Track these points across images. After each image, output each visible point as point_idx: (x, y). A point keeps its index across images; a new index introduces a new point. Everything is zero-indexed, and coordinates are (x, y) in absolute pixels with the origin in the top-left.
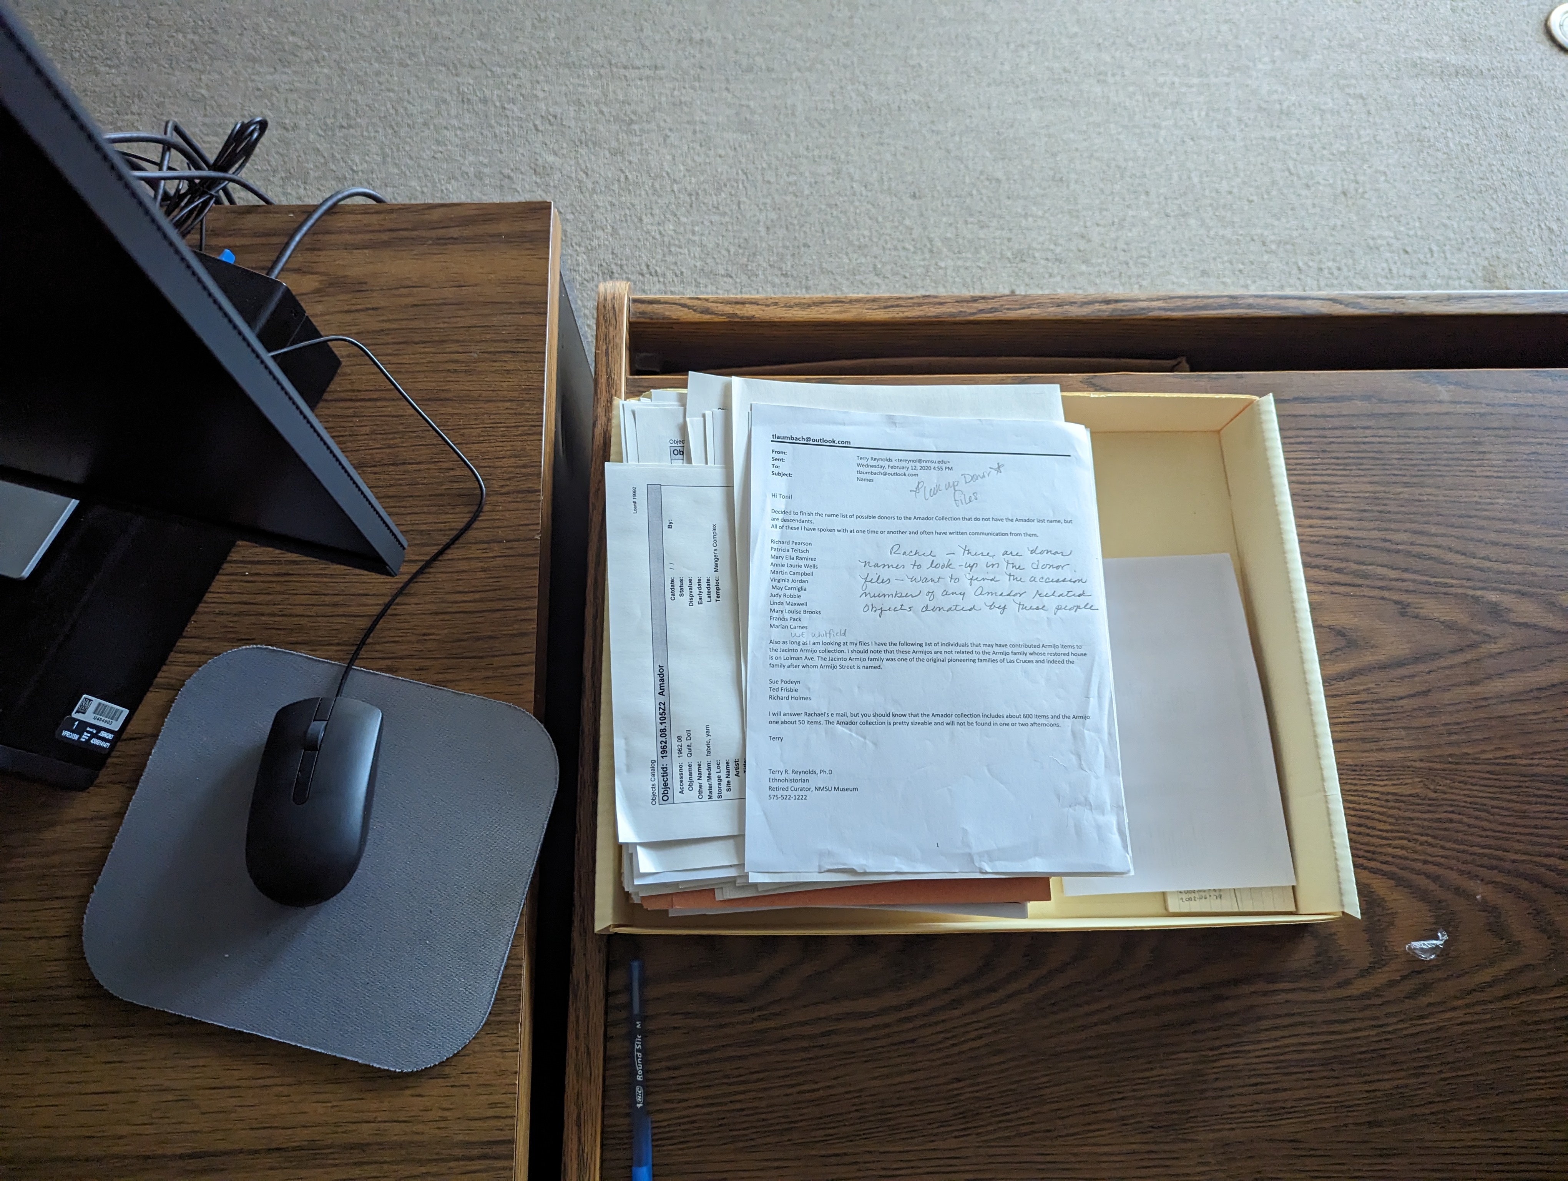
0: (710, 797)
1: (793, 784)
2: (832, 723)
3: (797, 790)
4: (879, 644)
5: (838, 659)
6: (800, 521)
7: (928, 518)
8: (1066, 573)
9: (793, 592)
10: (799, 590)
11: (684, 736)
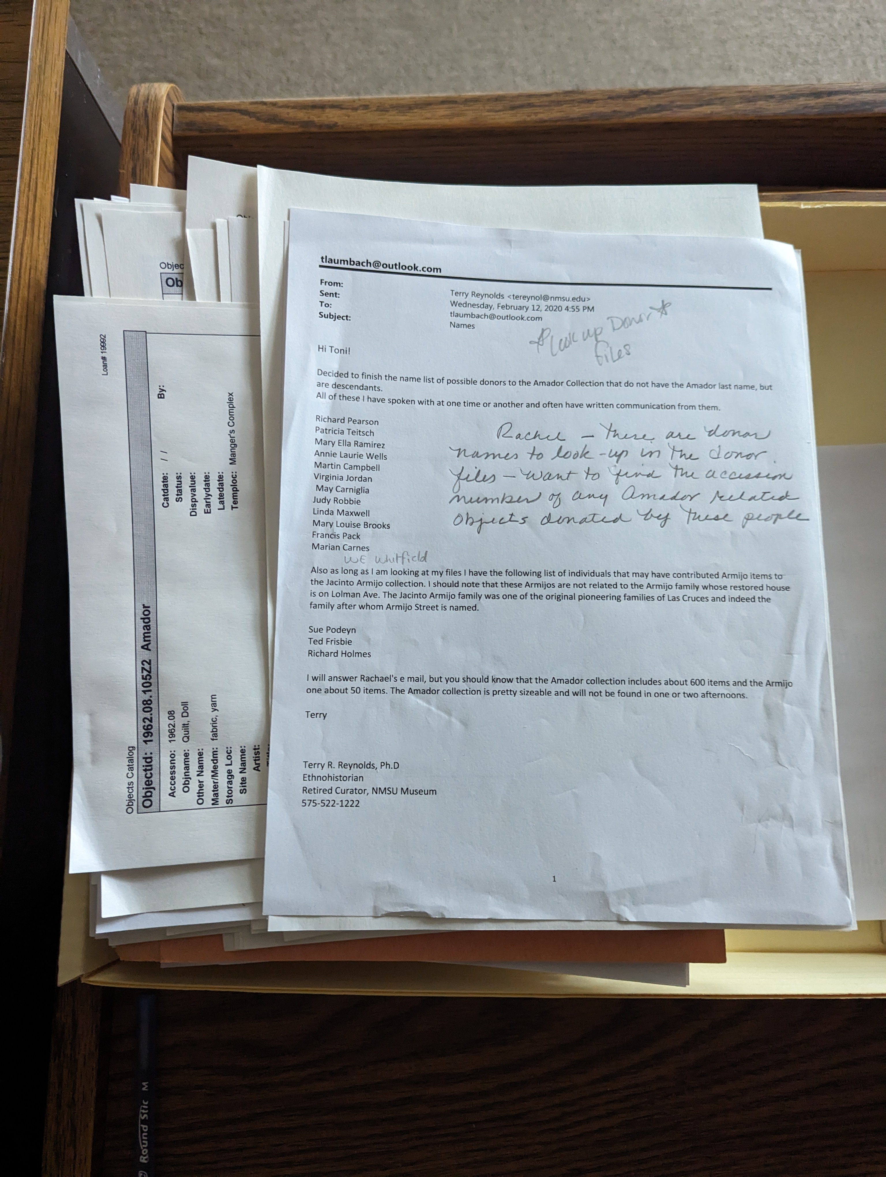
0: (215, 802)
1: (339, 783)
2: (402, 691)
3: (345, 792)
4: (476, 573)
5: (415, 596)
6: (362, 387)
7: (555, 383)
8: (761, 465)
9: (348, 495)
10: (358, 492)
11: (179, 710)
